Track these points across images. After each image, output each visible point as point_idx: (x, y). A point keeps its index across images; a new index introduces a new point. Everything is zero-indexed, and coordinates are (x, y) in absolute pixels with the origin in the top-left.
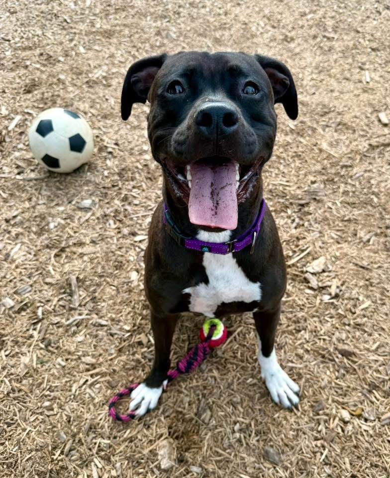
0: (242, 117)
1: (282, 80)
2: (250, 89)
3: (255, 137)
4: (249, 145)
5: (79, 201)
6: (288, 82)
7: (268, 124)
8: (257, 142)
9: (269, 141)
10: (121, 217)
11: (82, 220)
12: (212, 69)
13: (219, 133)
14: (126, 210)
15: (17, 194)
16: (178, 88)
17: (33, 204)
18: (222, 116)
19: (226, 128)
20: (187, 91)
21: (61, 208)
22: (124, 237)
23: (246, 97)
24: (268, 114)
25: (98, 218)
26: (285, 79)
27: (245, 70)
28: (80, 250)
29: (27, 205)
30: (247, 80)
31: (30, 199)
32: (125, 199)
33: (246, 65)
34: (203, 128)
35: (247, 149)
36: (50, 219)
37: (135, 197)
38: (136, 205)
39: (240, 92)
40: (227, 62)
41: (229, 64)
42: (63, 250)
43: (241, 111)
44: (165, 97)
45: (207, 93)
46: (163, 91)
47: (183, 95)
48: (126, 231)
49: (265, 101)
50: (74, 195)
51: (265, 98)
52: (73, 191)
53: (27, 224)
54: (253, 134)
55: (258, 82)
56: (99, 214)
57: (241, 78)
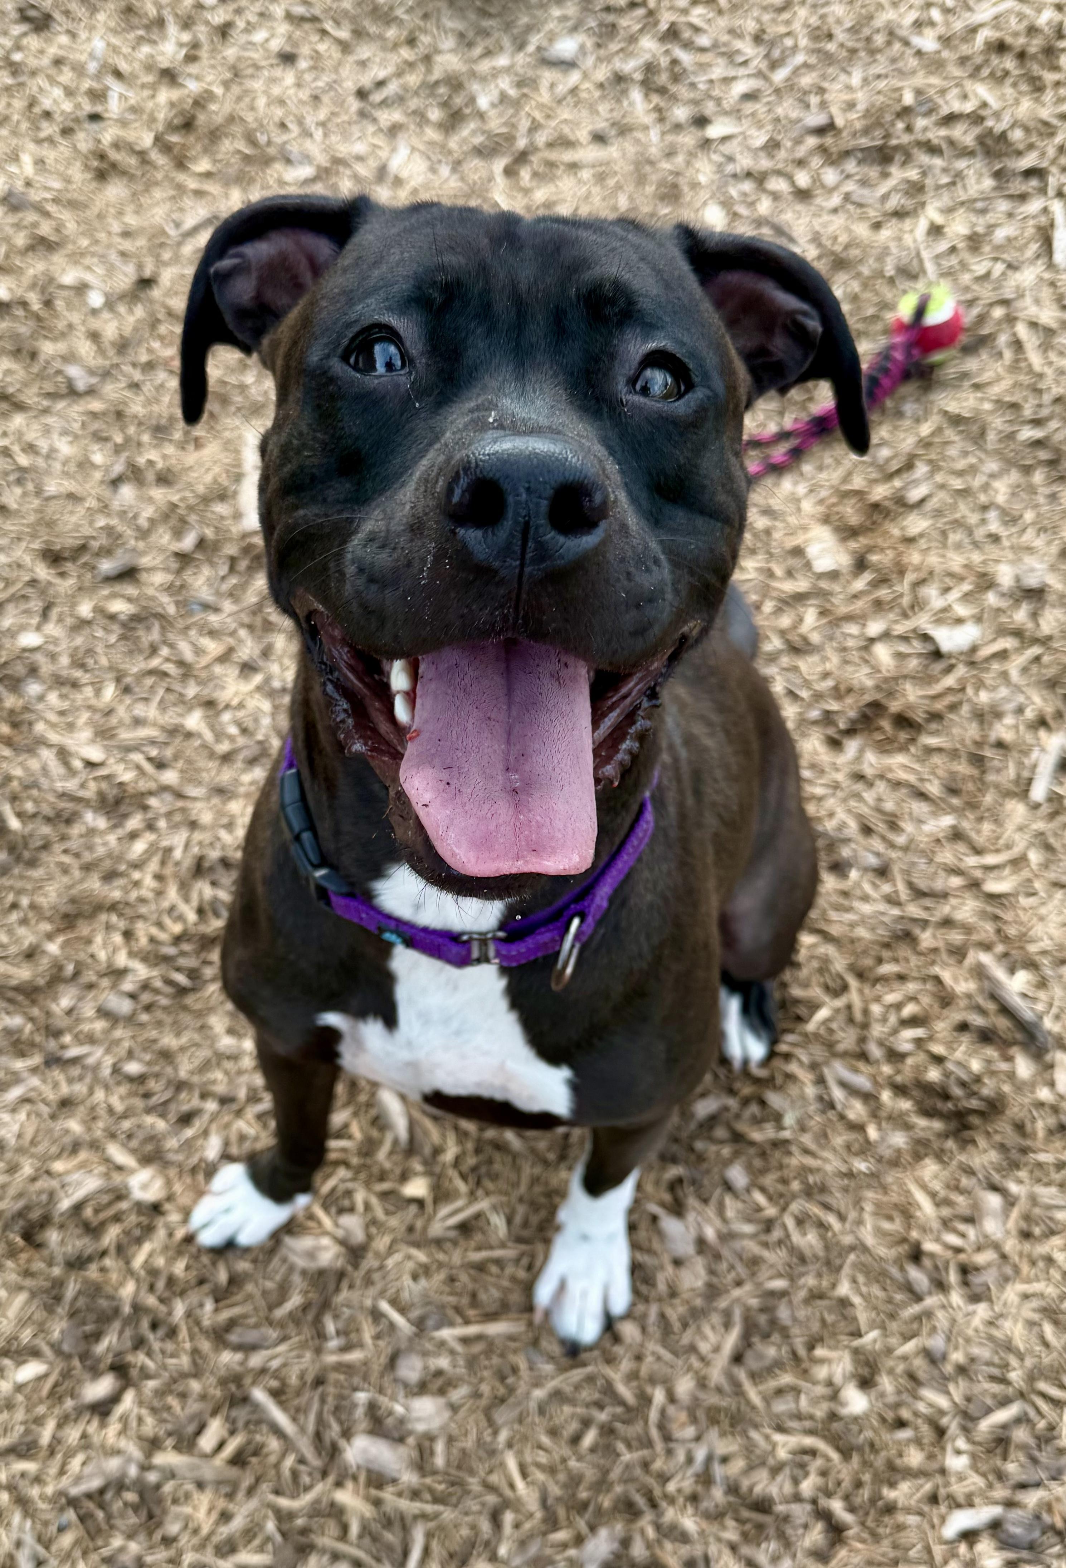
0: (622, 496)
1: (792, 314)
2: (658, 379)
3: (664, 573)
4: (638, 606)
5: (545, 44)
6: (814, 325)
7: (715, 514)
8: (669, 589)
9: (713, 579)
10: (663, 79)
11: (561, 89)
12: (523, 287)
13: (529, 555)
14: (675, 62)
15: (373, 29)
16: (382, 352)
17: (421, 50)
18: (549, 492)
19: (561, 539)
20: (421, 362)
21: (502, 61)
22: (678, 127)
23: (640, 408)
24: (716, 474)
25: (601, 86)
26: (805, 314)
27: (644, 304)
28: (568, 156)
29: (406, 53)
30: (652, 345)
31: (411, 42)
32: (672, 34)
33: (651, 281)
34: (472, 536)
35: (629, 619)
36: (475, 87)
37: (697, 30)
38: (703, 50)
39: (621, 387)
40: (579, 265)
41: (587, 276)
42: (522, 157)
43: (622, 472)
44: (332, 380)
45: (494, 384)
46: (328, 357)
47: (403, 379)
48: (681, 113)
49: (709, 425)
50: (530, 29)
51: (711, 414)
52: (524, 20)
53: (414, 103)
54: (656, 561)
55: (692, 355)
56: (602, 74)
57: (629, 334)
